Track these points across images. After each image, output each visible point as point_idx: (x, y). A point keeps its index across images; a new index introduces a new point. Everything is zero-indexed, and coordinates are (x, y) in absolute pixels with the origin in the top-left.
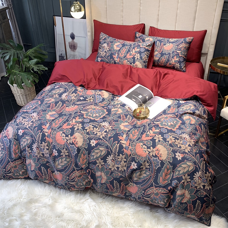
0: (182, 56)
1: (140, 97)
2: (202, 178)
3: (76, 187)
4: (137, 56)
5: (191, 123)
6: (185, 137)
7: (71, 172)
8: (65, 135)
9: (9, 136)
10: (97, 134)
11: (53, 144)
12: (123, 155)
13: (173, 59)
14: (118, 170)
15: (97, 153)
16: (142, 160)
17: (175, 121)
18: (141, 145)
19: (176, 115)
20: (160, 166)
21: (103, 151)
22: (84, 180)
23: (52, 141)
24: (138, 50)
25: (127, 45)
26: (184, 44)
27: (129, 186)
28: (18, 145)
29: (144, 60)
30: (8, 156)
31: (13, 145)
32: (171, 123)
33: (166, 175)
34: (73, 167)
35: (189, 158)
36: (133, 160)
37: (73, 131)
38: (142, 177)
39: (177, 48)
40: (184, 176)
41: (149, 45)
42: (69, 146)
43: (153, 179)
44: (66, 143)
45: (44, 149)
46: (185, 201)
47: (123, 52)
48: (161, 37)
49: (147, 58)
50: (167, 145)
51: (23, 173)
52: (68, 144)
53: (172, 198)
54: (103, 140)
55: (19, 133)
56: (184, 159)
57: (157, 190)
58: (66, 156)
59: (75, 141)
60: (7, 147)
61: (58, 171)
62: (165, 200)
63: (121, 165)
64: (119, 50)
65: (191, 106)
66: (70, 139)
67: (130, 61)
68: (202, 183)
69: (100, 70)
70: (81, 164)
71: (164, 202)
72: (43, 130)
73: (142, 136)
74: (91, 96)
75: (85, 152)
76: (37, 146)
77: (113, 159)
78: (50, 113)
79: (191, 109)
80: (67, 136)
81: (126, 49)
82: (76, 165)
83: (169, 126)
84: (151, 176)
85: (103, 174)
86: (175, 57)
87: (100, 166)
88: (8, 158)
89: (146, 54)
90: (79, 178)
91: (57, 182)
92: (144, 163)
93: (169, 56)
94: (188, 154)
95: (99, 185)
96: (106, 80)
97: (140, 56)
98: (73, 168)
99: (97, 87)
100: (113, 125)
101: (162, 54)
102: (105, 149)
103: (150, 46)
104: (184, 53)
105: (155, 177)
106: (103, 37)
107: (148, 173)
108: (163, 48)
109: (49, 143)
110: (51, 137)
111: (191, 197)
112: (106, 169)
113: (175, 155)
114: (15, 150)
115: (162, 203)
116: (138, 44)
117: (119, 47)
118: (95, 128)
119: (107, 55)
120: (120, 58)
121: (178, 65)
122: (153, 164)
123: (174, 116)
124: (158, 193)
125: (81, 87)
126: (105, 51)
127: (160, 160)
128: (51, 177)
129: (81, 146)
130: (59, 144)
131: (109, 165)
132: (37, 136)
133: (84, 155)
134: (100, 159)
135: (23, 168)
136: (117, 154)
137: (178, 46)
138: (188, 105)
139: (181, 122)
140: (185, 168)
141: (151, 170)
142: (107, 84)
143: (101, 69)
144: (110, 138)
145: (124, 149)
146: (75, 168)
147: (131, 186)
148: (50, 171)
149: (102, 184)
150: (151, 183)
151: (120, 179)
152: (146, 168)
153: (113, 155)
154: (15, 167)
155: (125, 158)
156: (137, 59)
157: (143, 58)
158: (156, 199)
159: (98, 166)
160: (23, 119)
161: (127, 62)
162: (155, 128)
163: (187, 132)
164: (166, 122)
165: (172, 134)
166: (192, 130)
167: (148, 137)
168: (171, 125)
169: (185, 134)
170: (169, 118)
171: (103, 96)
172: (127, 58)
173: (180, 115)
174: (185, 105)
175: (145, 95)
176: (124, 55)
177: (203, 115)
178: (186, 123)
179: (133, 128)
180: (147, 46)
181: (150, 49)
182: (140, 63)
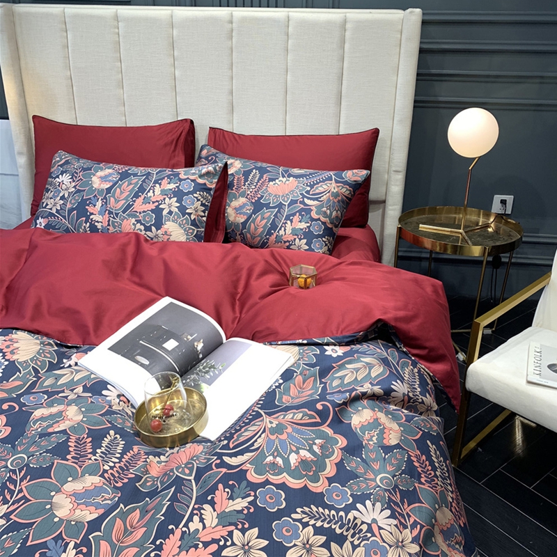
4: (170, 205)
5: (386, 443)
6: (374, 521)
17: (317, 441)
19: (319, 413)
24: (172, 186)
25: (135, 175)
29: (193, 217)
32: (304, 453)
41: (208, 173)
49: (204, 211)
64: (109, 190)
65: (370, 366)
67: (144, 220)
69: (21, 256)
73: (160, 548)
79: (373, 375)
81: (131, 187)
83: (295, 474)
89: (199, 200)
96: (33, 290)
97: (178, 205)
100: (20, 500)
103: (213, 178)
116: (172, 171)
119: (69, 206)
120: (110, 213)
123: (311, 417)
138: (358, 360)
139: (342, 442)
143: (24, 250)
156: (170, 213)
157: (187, 211)
161: (134, 224)
162: (227, 490)
163: (378, 491)
164: (277, 449)
165: (309, 515)
166: (395, 478)
167: (190, 547)
168: (304, 463)
169: (368, 503)
170: (289, 430)
171: (12, 353)
172: (136, 212)
173: (336, 409)
174: (350, 362)
175: (189, 337)
176: (125, 203)
177: (422, 399)
178: (364, 443)
179: (122, 505)
180: (201, 176)
181: (212, 184)
182: (180, 225)
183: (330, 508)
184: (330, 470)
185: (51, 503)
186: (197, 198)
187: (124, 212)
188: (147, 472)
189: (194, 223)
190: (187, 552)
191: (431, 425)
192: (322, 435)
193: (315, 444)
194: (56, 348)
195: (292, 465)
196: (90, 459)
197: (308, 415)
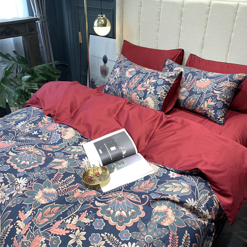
0: (221, 100)
1: (113, 148)
4: (151, 90)
5: (162, 223)
13: (206, 101)
17: (132, 210)
19: (142, 199)
24: (154, 81)
25: (142, 73)
26: (228, 83)
29: (159, 96)
32: (123, 212)
39: (215, 87)
41: (172, 76)
47: (135, 81)
48: (197, 68)
49: (165, 94)
64: (131, 78)
65: (183, 187)
67: (140, 94)
73: (55, 223)
74: (47, 132)
79: (182, 192)
81: (139, 78)
83: (114, 219)
89: (164, 89)
93: (201, 96)
97: (154, 90)
100: (30, 188)
101: (191, 93)
103: (174, 79)
104: (225, 96)
108: (194, 83)
116: (157, 73)
117: (132, 74)
119: (116, 83)
120: (129, 89)
121: (212, 112)
123: (137, 199)
125: (49, 117)
126: (115, 77)
137: (217, 84)
138: (180, 183)
139: (143, 215)
156: (150, 93)
157: (157, 93)
161: (136, 95)
162: (87, 214)
163: (142, 241)
164: (114, 207)
165: (108, 237)
166: (154, 239)
167: (62, 228)
168: (121, 216)
169: (134, 244)
170: (125, 201)
171: (64, 135)
172: (138, 90)
173: (150, 200)
174: (175, 182)
175: (121, 148)
176: (135, 86)
177: (202, 211)
178: (151, 219)
179: (54, 203)
180: (168, 78)
181: (172, 81)
182: (153, 99)
183: (119, 238)
184: (130, 224)
185: (37, 193)
186: (163, 88)
187: (133, 89)
188: (73, 195)
189: (159, 99)
190: (60, 229)
191: (196, 224)
192: (137, 209)
193: (131, 211)
194: (81, 137)
195: (115, 215)
196: (58, 183)
197: (136, 198)
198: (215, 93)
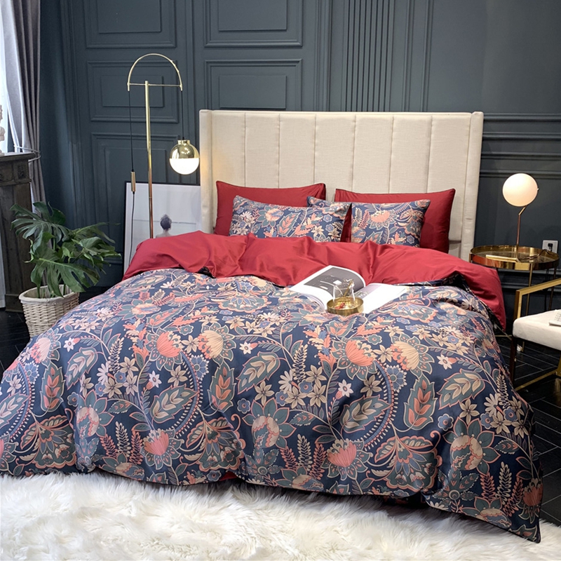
0: (410, 234)
2: (504, 407)
3: (202, 468)
4: (318, 231)
5: (458, 313)
6: (453, 332)
7: (191, 424)
8: (179, 337)
9: (38, 357)
10: (253, 331)
11: (150, 359)
12: (318, 367)
13: (392, 238)
14: (307, 405)
15: (257, 368)
16: (363, 373)
17: (424, 309)
18: (357, 344)
19: (424, 301)
20: (406, 384)
21: (270, 362)
22: (222, 448)
23: (147, 354)
24: (318, 219)
25: (293, 212)
26: (413, 212)
27: (333, 451)
28: (60, 377)
29: (332, 238)
30: (31, 406)
31: (47, 377)
32: (417, 311)
33: (422, 404)
34: (197, 411)
35: (468, 366)
36: (343, 376)
37: (197, 329)
38: (366, 417)
39: (399, 218)
40: (464, 403)
41: (340, 210)
42: (191, 359)
43: (392, 417)
44: (182, 352)
45: (127, 373)
46: (472, 466)
47: (286, 224)
49: (339, 235)
50: (416, 341)
51: (63, 452)
52: (188, 354)
53: (440, 464)
54: (270, 341)
55: (65, 347)
56: (456, 368)
57: (404, 442)
58: (181, 383)
59: (203, 347)
60: (32, 385)
61: (157, 426)
62: (426, 467)
63: (313, 391)
64: (278, 222)
66: (192, 344)
68: (506, 420)
69: (242, 247)
70: (218, 400)
71: (423, 473)
72: (127, 333)
73: (357, 329)
74: (227, 284)
75: (228, 370)
76: (111, 370)
77: (295, 378)
78: (139, 306)
80: (184, 338)
81: (292, 219)
82: (206, 405)
83: (413, 316)
84: (388, 411)
85: (270, 420)
86: (397, 235)
87: (264, 402)
88: (30, 412)
89: (335, 227)
90: (210, 442)
91: (152, 462)
92: (368, 379)
93: (384, 233)
94: (464, 358)
95: (259, 453)
96: (257, 258)
97: (323, 230)
98: (197, 413)
99: (239, 271)
100: (289, 317)
101: (369, 231)
102: (276, 357)
103: (344, 213)
104: (414, 228)
105: (395, 411)
106: (241, 202)
107: (379, 405)
108: (369, 219)
109: (140, 358)
110: (145, 344)
111: (484, 454)
112: (279, 406)
113: (437, 361)
114: (51, 389)
115: (419, 475)
116: (318, 209)
118: (247, 322)
119: (252, 232)
122: (390, 381)
123: (420, 302)
124: (408, 450)
125: (202, 275)
126: (246, 225)
127: (405, 371)
128: (137, 452)
129: (219, 357)
130: (165, 358)
131: (286, 396)
132: (110, 345)
133: (225, 377)
134: (264, 383)
135: (65, 440)
136: (304, 366)
137: (400, 214)
138: (443, 291)
139: (436, 311)
140: (462, 385)
141: (385, 395)
142: (262, 265)
143: (243, 244)
144: (285, 335)
145: (319, 354)
146: (202, 413)
147: (338, 448)
148: (138, 433)
149: (267, 450)
150: (389, 427)
151: (314, 429)
152: (374, 394)
153: (294, 370)
154: (46, 435)
155: (323, 374)
156: (318, 235)
157: (329, 234)
158: (403, 470)
159: (259, 401)
160: (75, 321)
162: (382, 318)
163: (454, 325)
165: (422, 327)
166: (463, 324)
168: (417, 314)
169: (449, 327)
170: (409, 304)
171: (255, 283)
172: (297, 235)
173: (432, 301)
174: (438, 291)
175: (347, 280)
176: (289, 230)
178: (447, 313)
180: (336, 212)
181: (343, 217)
187: (288, 236)
197: (418, 301)
198: (400, 226)
